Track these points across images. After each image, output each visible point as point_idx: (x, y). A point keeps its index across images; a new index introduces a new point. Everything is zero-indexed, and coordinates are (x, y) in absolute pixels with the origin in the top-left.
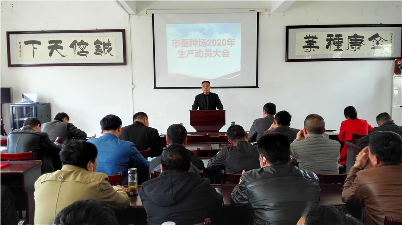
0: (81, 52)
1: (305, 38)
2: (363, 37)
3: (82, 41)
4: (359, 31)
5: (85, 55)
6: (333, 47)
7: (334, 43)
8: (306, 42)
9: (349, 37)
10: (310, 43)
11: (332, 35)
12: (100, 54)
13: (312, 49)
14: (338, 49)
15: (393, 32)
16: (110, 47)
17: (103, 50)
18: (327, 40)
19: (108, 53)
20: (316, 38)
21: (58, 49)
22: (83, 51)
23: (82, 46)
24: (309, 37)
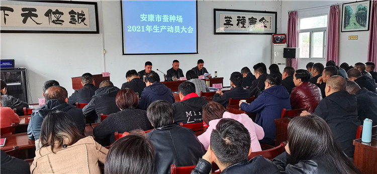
0: (56, 21)
1: (225, 18)
2: (256, 19)
3: (57, 10)
4: (255, 15)
5: (60, 24)
6: (241, 25)
7: (241, 23)
8: (226, 21)
9: (249, 19)
10: (228, 23)
11: (240, 17)
12: (75, 23)
13: (229, 26)
14: (243, 27)
15: (271, 17)
16: (84, 17)
17: (77, 20)
18: (237, 20)
19: (82, 23)
20: (231, 18)
21: (32, 17)
22: (58, 20)
23: (58, 15)
24: (227, 18)
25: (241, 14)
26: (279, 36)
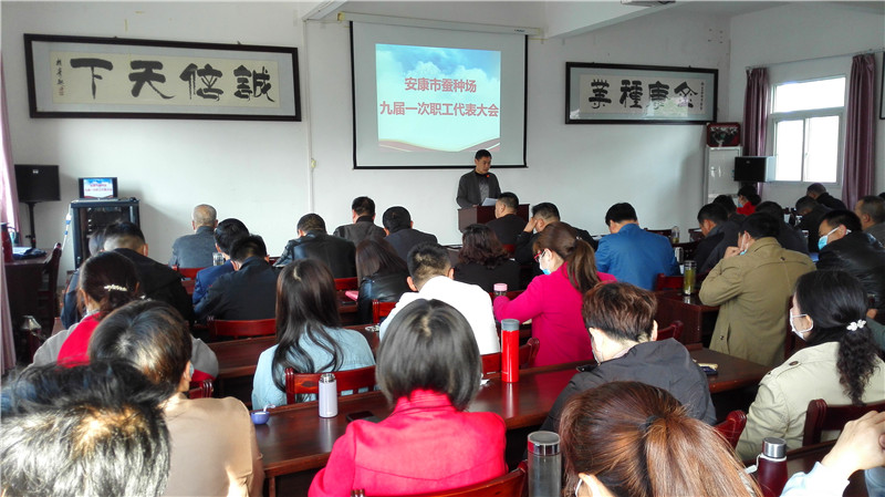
0: (206, 90)
1: (593, 84)
2: (667, 87)
3: (208, 67)
4: (663, 78)
5: (214, 97)
6: (630, 101)
7: (631, 96)
8: (594, 91)
9: (651, 86)
11: (628, 82)
12: (246, 97)
13: (602, 103)
14: (636, 106)
15: (704, 81)
16: (267, 82)
17: (252, 89)
18: (622, 89)
19: (264, 96)
20: (608, 85)
21: (153, 82)
22: (209, 89)
23: (209, 77)
24: (598, 83)
25: (632, 76)
26: (724, 129)
